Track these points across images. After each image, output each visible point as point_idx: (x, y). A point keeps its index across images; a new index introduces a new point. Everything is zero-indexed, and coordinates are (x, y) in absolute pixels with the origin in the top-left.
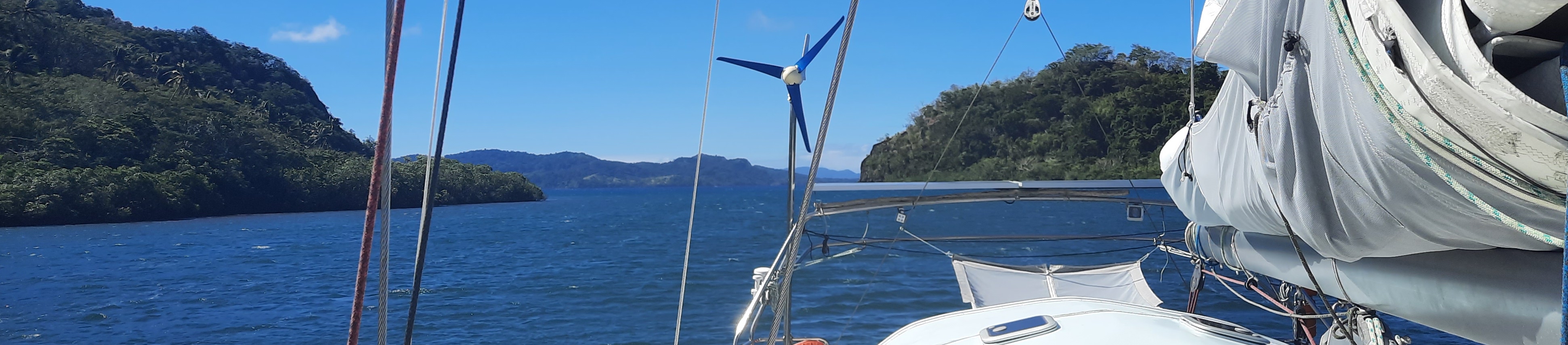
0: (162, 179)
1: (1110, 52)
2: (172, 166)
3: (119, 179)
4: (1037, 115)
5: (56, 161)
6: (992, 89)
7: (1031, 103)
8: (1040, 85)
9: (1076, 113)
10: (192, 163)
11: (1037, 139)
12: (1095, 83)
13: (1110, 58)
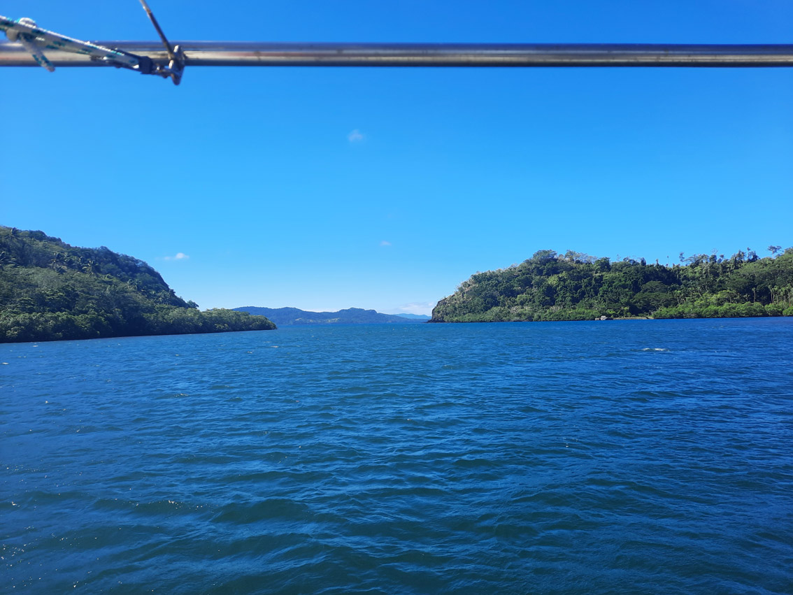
0: (79, 319)
1: (555, 254)
2: (86, 312)
3: (56, 319)
4: (520, 285)
5: (24, 310)
6: (497, 273)
7: (516, 279)
8: (520, 271)
9: (539, 284)
10: (96, 310)
11: (519, 298)
12: (548, 270)
13: (555, 257)
